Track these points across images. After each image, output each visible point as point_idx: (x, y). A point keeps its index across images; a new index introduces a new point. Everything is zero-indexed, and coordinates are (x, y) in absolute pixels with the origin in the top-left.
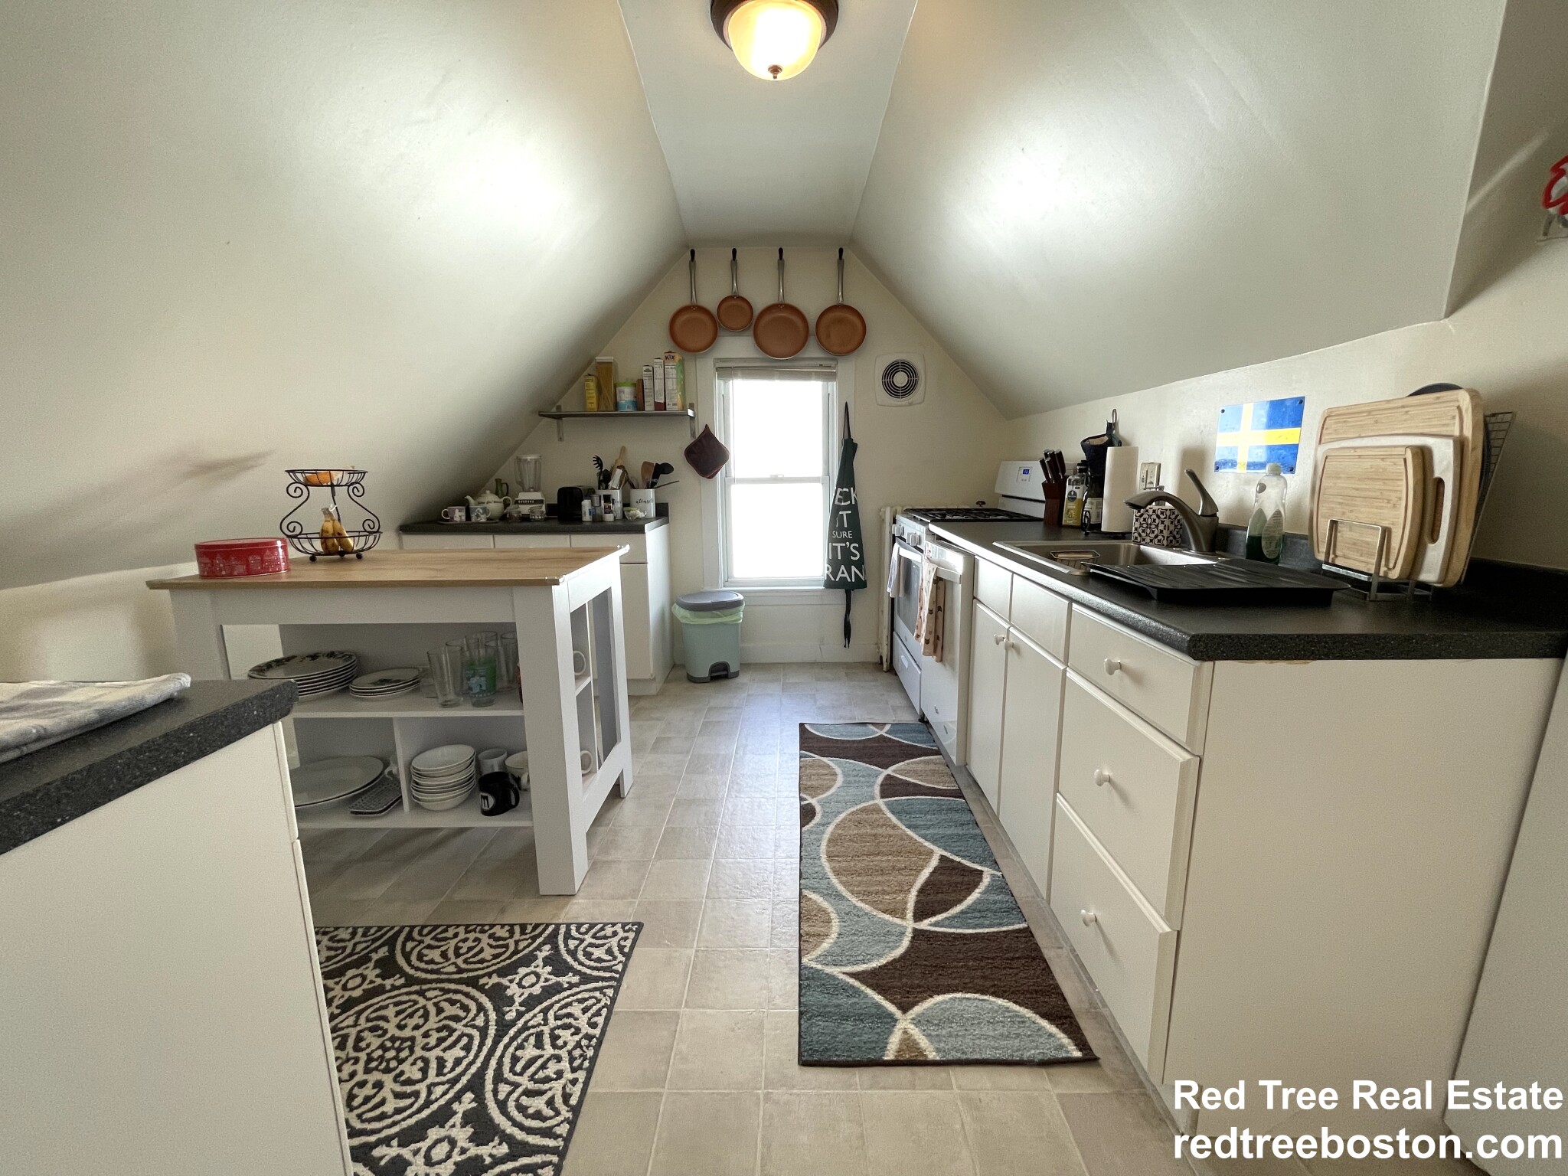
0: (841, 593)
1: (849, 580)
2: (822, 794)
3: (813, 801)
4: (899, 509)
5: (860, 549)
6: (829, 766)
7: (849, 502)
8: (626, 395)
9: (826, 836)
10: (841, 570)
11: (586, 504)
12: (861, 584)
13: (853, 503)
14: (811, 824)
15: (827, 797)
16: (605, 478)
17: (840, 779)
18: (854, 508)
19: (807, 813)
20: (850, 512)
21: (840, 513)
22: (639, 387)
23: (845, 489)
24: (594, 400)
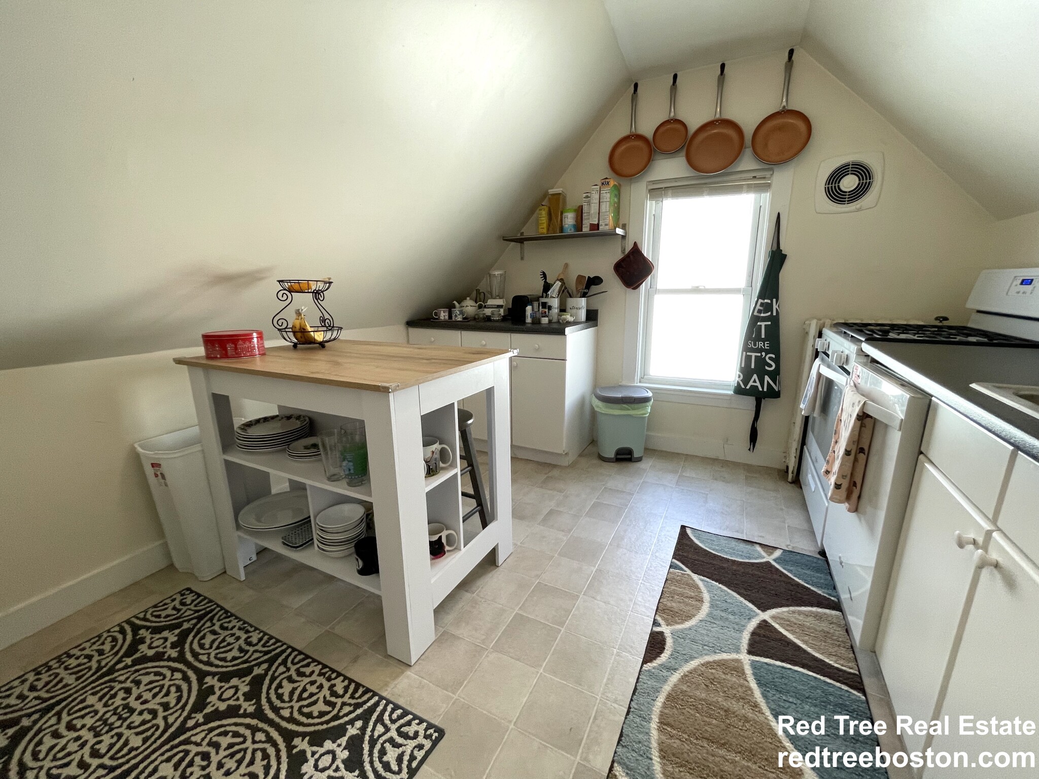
0: (751, 401)
1: (761, 389)
2: (679, 623)
3: (665, 629)
4: (828, 322)
5: (777, 360)
6: (697, 587)
7: (769, 313)
8: (569, 219)
9: (667, 688)
10: (752, 380)
11: (529, 309)
12: (774, 394)
13: (775, 314)
14: (655, 663)
15: (682, 631)
16: (547, 287)
17: (705, 608)
18: (775, 321)
19: (656, 644)
20: (769, 323)
21: (759, 323)
22: (579, 213)
23: (766, 301)
24: (545, 226)
